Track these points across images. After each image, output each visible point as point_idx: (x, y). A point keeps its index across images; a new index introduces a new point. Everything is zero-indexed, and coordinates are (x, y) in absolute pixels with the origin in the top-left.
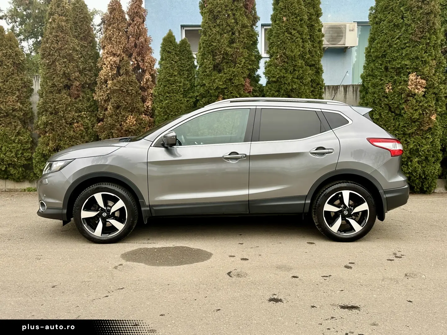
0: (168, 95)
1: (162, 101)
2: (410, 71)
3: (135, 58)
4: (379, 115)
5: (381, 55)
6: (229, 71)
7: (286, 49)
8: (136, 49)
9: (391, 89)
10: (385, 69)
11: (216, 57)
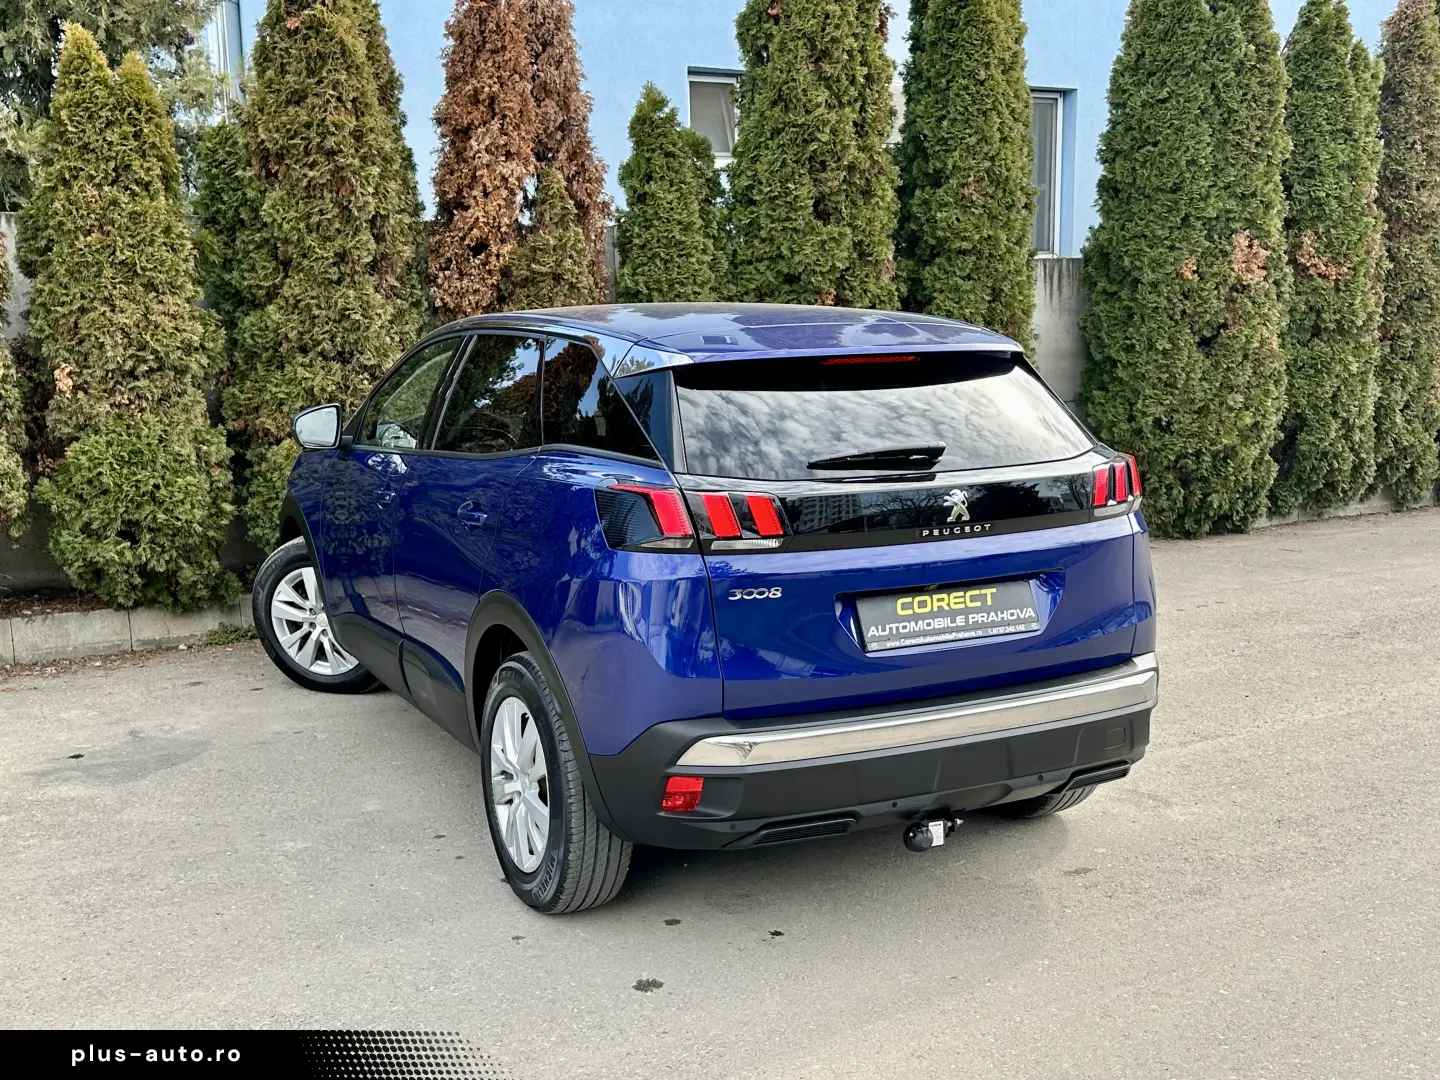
2: (1237, 226)
3: (561, 169)
4: (1170, 340)
5: (1170, 185)
6: (854, 217)
7: (992, 159)
8: (568, 141)
9: (1194, 272)
10: (1183, 220)
11: (823, 175)
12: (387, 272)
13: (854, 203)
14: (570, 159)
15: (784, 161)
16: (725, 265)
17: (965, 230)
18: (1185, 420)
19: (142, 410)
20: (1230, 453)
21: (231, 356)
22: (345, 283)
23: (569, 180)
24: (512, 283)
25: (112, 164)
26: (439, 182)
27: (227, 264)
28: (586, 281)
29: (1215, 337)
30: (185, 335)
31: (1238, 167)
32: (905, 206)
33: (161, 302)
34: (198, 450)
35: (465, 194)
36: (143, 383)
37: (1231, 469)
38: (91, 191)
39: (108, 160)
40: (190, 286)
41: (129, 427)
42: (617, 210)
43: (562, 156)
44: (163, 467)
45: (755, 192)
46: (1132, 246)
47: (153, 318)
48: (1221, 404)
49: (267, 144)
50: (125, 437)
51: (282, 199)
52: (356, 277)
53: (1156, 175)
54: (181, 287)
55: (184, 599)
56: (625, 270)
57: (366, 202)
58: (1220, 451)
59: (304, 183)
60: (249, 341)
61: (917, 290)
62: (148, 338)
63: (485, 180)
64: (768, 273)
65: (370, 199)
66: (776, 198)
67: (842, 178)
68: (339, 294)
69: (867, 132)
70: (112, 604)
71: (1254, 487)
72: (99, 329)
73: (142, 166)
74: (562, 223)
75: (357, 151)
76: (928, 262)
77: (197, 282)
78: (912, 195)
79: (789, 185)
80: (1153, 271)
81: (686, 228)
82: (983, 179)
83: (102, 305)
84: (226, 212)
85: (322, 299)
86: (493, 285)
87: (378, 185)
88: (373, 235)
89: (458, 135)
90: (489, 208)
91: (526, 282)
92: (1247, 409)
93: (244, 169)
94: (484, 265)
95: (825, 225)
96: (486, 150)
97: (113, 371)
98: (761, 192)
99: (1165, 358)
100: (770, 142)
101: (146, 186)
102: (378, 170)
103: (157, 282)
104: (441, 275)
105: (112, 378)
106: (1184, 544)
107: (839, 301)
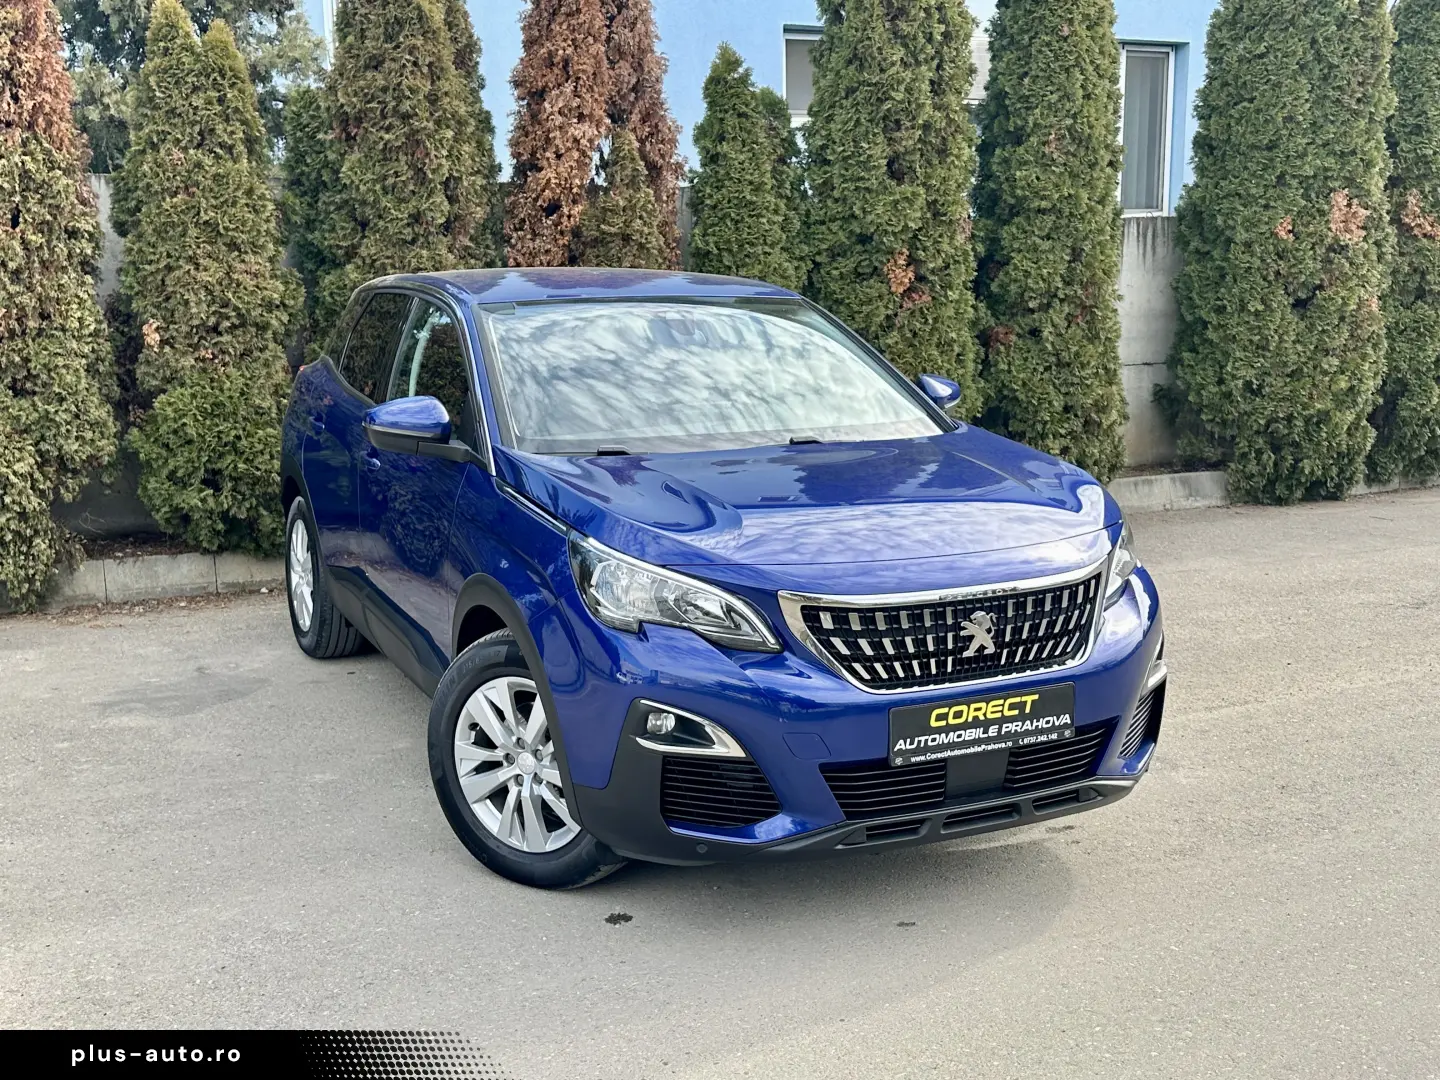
2: (1337, 184)
3: (634, 130)
4: (1263, 301)
5: (1265, 142)
6: (928, 177)
7: (1074, 117)
8: (641, 102)
9: (1290, 231)
10: (1278, 178)
11: (898, 134)
12: (459, 233)
13: (929, 162)
14: (643, 121)
15: (858, 120)
16: (797, 225)
17: (1045, 189)
18: (1276, 383)
19: (225, 365)
20: (1324, 417)
21: (312, 314)
22: (419, 243)
23: (642, 141)
24: (583, 243)
25: (197, 128)
26: (514, 143)
27: (310, 224)
28: (656, 241)
29: (1310, 299)
30: (265, 292)
31: (1338, 124)
32: (985, 165)
33: (243, 261)
34: (279, 403)
35: (538, 155)
36: (226, 338)
37: (1324, 435)
38: (177, 154)
39: (193, 124)
40: (271, 246)
41: (212, 380)
42: (691, 171)
43: (635, 117)
44: (245, 419)
45: (828, 151)
46: (1226, 204)
47: (235, 276)
48: (1315, 368)
49: (345, 108)
50: (209, 390)
51: (359, 160)
52: (431, 238)
53: (1251, 133)
54: (263, 247)
55: (266, 545)
56: (697, 231)
57: (440, 164)
58: (1312, 416)
59: (381, 146)
60: (329, 299)
61: (996, 250)
62: (230, 295)
63: (557, 142)
64: (840, 233)
65: (444, 161)
66: (849, 157)
67: (917, 137)
68: (413, 254)
69: (945, 91)
70: (196, 548)
71: (1348, 454)
72: (184, 286)
73: (225, 130)
74: (633, 183)
75: (432, 114)
76: (1006, 222)
77: (278, 242)
78: (993, 154)
79: (863, 145)
80: (1247, 231)
81: (757, 189)
82: (1064, 137)
83: (187, 263)
84: (309, 174)
85: (396, 259)
86: (564, 245)
87: (452, 147)
88: (447, 197)
89: (533, 95)
90: (561, 169)
91: (596, 242)
92: (1343, 373)
93: (326, 133)
94: (556, 226)
95: (898, 185)
96: (560, 113)
97: (197, 327)
98: (834, 152)
99: (1257, 320)
100: (844, 101)
101: (230, 149)
102: (452, 133)
103: (239, 241)
104: (515, 235)
105: (197, 333)
106: (1274, 511)
107: (912, 261)
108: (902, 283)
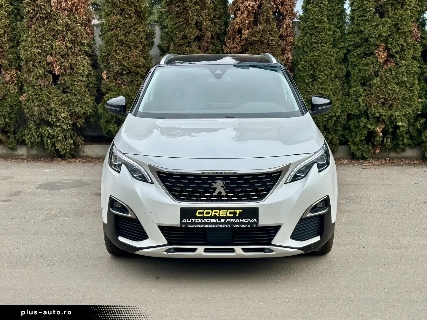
0: (315, 46)
1: (307, 52)
19: (125, 85)
35: (236, 13)
36: (125, 76)
39: (119, 7)
41: (120, 90)
54: (138, 47)
63: (241, 8)
64: (357, 38)
72: (112, 60)
73: (128, 9)
83: (114, 52)
88: (199, 29)
90: (241, 17)
91: (251, 43)
94: (240, 38)
95: (381, 18)
97: (116, 73)
102: (199, 7)
103: (130, 45)
107: (386, 49)
108: (382, 58)
